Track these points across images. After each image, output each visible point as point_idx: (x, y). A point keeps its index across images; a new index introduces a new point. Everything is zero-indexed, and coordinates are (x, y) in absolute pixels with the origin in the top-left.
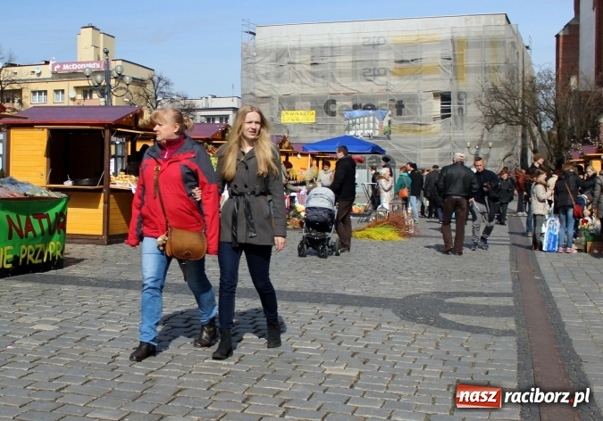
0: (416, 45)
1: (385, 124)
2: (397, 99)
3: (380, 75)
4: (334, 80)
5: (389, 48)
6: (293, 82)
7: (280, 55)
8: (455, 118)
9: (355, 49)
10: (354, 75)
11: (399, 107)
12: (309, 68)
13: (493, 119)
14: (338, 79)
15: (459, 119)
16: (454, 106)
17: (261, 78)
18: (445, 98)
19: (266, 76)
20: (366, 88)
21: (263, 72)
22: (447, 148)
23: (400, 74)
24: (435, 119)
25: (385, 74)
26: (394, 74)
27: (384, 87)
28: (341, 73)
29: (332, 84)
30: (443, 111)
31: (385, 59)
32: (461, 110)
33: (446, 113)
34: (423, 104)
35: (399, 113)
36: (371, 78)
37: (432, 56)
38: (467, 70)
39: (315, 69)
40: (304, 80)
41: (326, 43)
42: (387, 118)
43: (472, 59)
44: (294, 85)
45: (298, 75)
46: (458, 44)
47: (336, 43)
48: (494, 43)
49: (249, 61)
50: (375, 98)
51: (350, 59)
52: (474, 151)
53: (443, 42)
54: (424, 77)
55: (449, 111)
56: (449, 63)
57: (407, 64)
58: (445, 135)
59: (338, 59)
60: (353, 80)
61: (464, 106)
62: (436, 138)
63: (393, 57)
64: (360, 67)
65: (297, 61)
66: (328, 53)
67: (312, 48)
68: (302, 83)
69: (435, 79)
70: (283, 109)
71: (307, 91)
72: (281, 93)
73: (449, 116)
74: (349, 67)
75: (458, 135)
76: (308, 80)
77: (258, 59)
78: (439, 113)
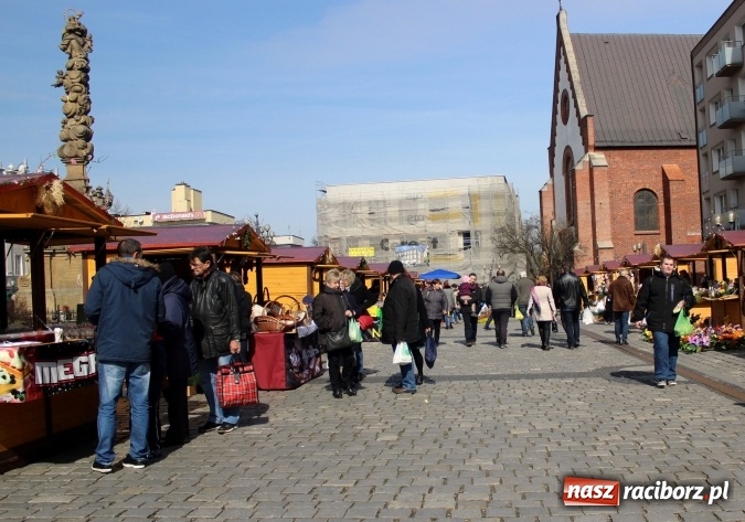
0: (445, 198)
1: (425, 255)
2: (432, 237)
3: (420, 220)
4: (386, 225)
5: (425, 201)
6: (356, 227)
7: (348, 207)
8: (474, 249)
9: (401, 202)
10: (401, 220)
11: (434, 243)
12: (367, 216)
13: (503, 249)
14: (389, 224)
15: (477, 250)
16: (473, 240)
17: (332, 224)
18: (466, 235)
19: (336, 223)
20: (410, 230)
21: (334, 219)
23: (433, 219)
24: (460, 250)
25: (423, 220)
26: (429, 219)
27: (423, 229)
28: (391, 220)
29: (385, 228)
30: (465, 244)
31: (423, 208)
32: (478, 243)
33: (467, 245)
34: (451, 240)
35: (435, 247)
36: (413, 223)
38: (480, 215)
39: (372, 217)
40: (364, 225)
41: (380, 198)
42: (426, 251)
43: (483, 207)
44: (357, 230)
45: (360, 221)
46: (473, 197)
47: (387, 197)
48: (497, 196)
49: (323, 212)
50: (416, 236)
51: (398, 209)
52: (488, 272)
53: (463, 196)
54: (451, 221)
55: (469, 244)
56: (467, 210)
57: (438, 212)
58: (468, 261)
59: (388, 209)
60: (400, 224)
61: (479, 241)
62: (461, 264)
63: (428, 207)
64: (405, 215)
65: (359, 211)
66: (381, 205)
67: (370, 202)
68: (363, 228)
69: (459, 222)
70: (350, 247)
71: (367, 233)
72: (348, 235)
73: (470, 248)
74: (397, 215)
75: (476, 261)
76: (367, 225)
77: (329, 211)
78: (462, 246)
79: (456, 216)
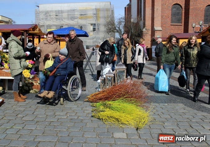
0: (86, 10)
2: (80, 26)
3: (76, 19)
4: (62, 20)
5: (78, 11)
6: (50, 21)
7: (47, 13)
8: (97, 31)
9: (68, 11)
10: (68, 19)
11: (81, 28)
12: (55, 17)
14: (63, 20)
15: (98, 31)
17: (41, 20)
18: (94, 25)
19: (43, 19)
20: (71, 22)
21: (42, 18)
22: (95, 40)
23: (81, 18)
24: (91, 31)
25: (77, 19)
26: (80, 18)
27: (77, 22)
28: (64, 18)
29: (62, 21)
30: (93, 29)
31: (77, 14)
32: (98, 29)
33: (94, 30)
34: (88, 27)
36: (73, 20)
37: (90, 13)
38: (100, 18)
39: (57, 17)
40: (54, 20)
43: (101, 14)
44: (51, 22)
45: (52, 19)
46: (97, 10)
47: (63, 9)
48: (107, 10)
49: (37, 14)
50: (74, 25)
51: (67, 14)
52: (102, 40)
53: (93, 9)
54: (88, 19)
55: (95, 29)
56: (95, 15)
57: (83, 15)
58: (94, 36)
59: (63, 14)
60: (68, 20)
61: (99, 28)
63: (79, 14)
64: (70, 16)
65: (51, 14)
66: (60, 12)
67: (56, 11)
68: (53, 21)
69: (91, 20)
70: (48, 29)
71: (55, 23)
72: (47, 24)
73: (95, 30)
74: (67, 16)
75: (97, 36)
76: (55, 20)
77: (40, 14)
78: (92, 30)
79: (90, 17)
